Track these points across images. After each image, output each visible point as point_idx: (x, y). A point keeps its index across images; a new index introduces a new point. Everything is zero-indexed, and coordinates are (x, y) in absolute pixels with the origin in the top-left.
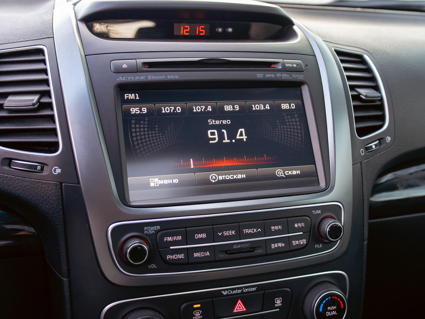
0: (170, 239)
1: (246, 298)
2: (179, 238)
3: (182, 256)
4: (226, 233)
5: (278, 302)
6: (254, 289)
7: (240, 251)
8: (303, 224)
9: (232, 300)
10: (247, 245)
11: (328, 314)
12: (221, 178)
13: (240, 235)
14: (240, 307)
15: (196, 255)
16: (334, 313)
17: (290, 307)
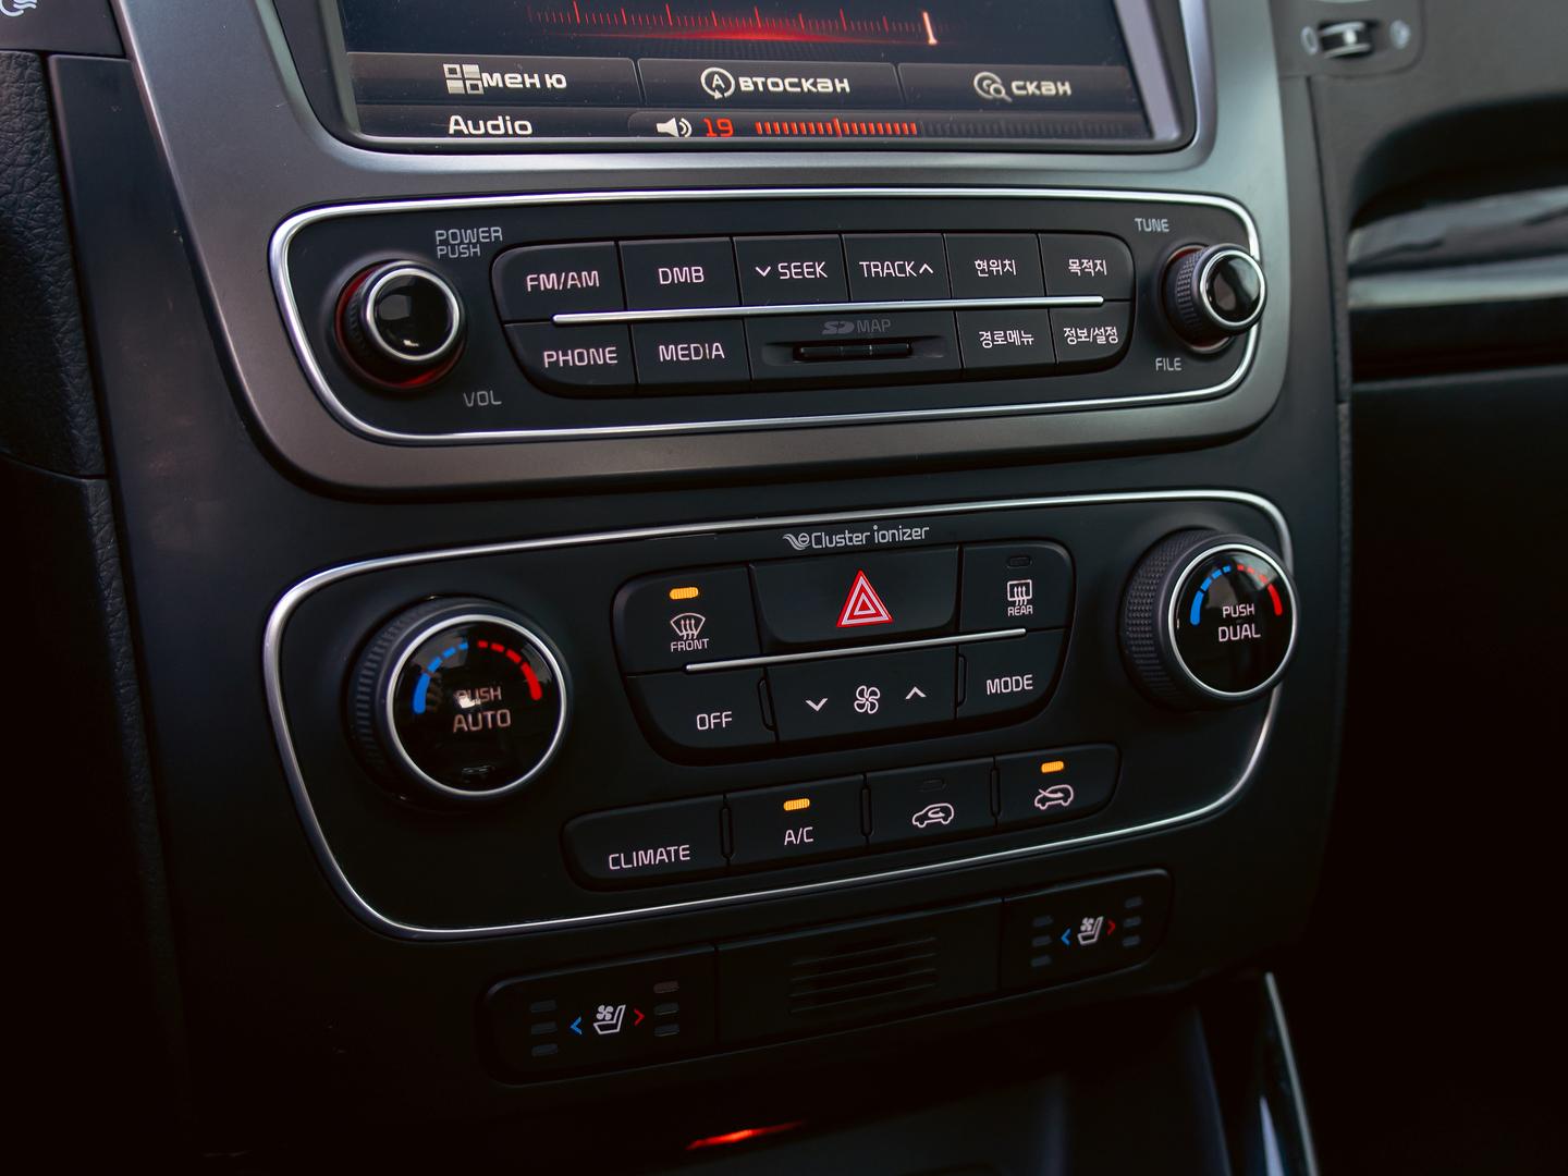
0: (549, 281)
1: (884, 565)
2: (591, 279)
3: (606, 356)
4: (790, 271)
5: (1020, 599)
6: (918, 534)
7: (854, 346)
8: (1101, 266)
9: (836, 570)
10: (881, 328)
11: (1225, 634)
12: (746, 84)
13: (846, 282)
14: (864, 606)
15: (667, 353)
16: (1248, 631)
17: (1068, 626)
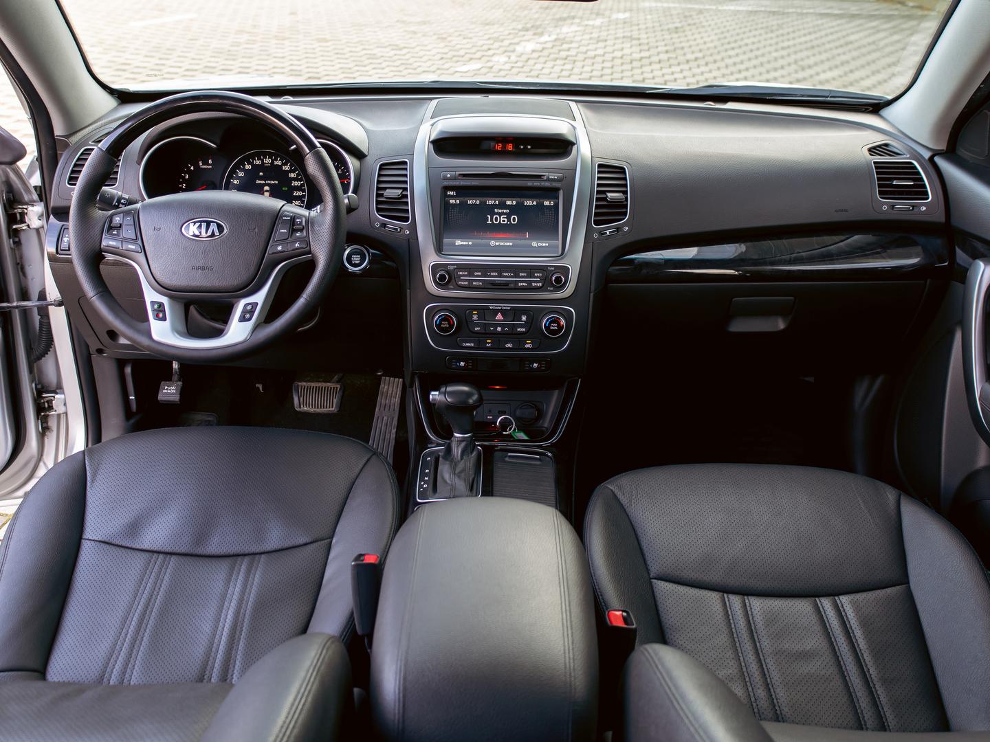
0: (461, 273)
1: (503, 312)
2: (466, 273)
3: (467, 283)
4: (492, 274)
5: (524, 318)
6: (509, 308)
7: (499, 285)
8: (540, 275)
9: (496, 312)
10: (504, 282)
11: (551, 328)
12: (497, 244)
13: (500, 276)
14: (499, 317)
15: (474, 283)
16: (556, 328)
17: (532, 323)
